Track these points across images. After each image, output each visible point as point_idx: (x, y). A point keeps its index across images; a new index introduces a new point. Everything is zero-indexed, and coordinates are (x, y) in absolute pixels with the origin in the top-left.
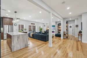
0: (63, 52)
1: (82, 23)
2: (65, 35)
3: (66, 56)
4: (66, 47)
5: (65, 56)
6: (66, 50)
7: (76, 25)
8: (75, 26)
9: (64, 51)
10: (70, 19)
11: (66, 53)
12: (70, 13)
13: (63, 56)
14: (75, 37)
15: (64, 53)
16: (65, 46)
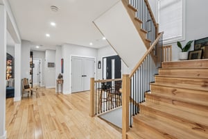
0: (54, 127)
1: (62, 60)
2: (26, 87)
3: (65, 130)
4: (49, 116)
5: (63, 131)
6: (55, 120)
7: (49, 63)
8: (46, 64)
9: (53, 125)
10: (38, 47)
11: (60, 125)
12: (48, 35)
13: (62, 133)
14: (47, 87)
15: (57, 128)
16: (46, 113)
